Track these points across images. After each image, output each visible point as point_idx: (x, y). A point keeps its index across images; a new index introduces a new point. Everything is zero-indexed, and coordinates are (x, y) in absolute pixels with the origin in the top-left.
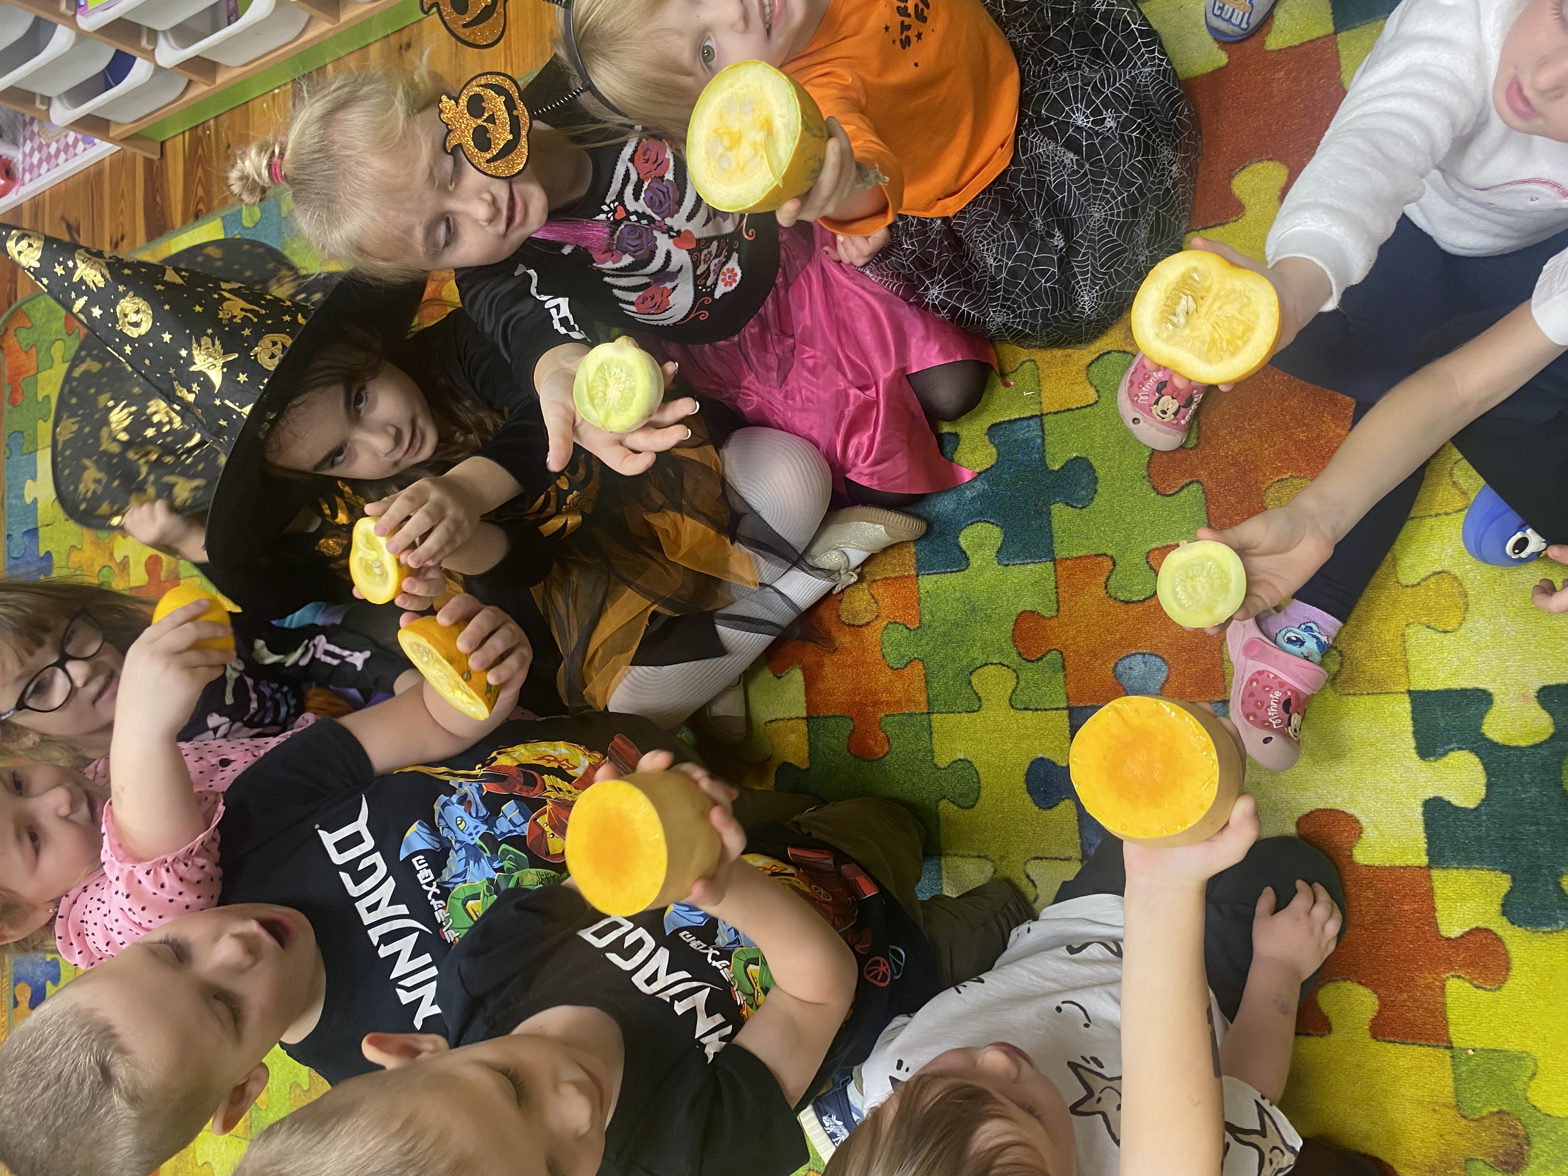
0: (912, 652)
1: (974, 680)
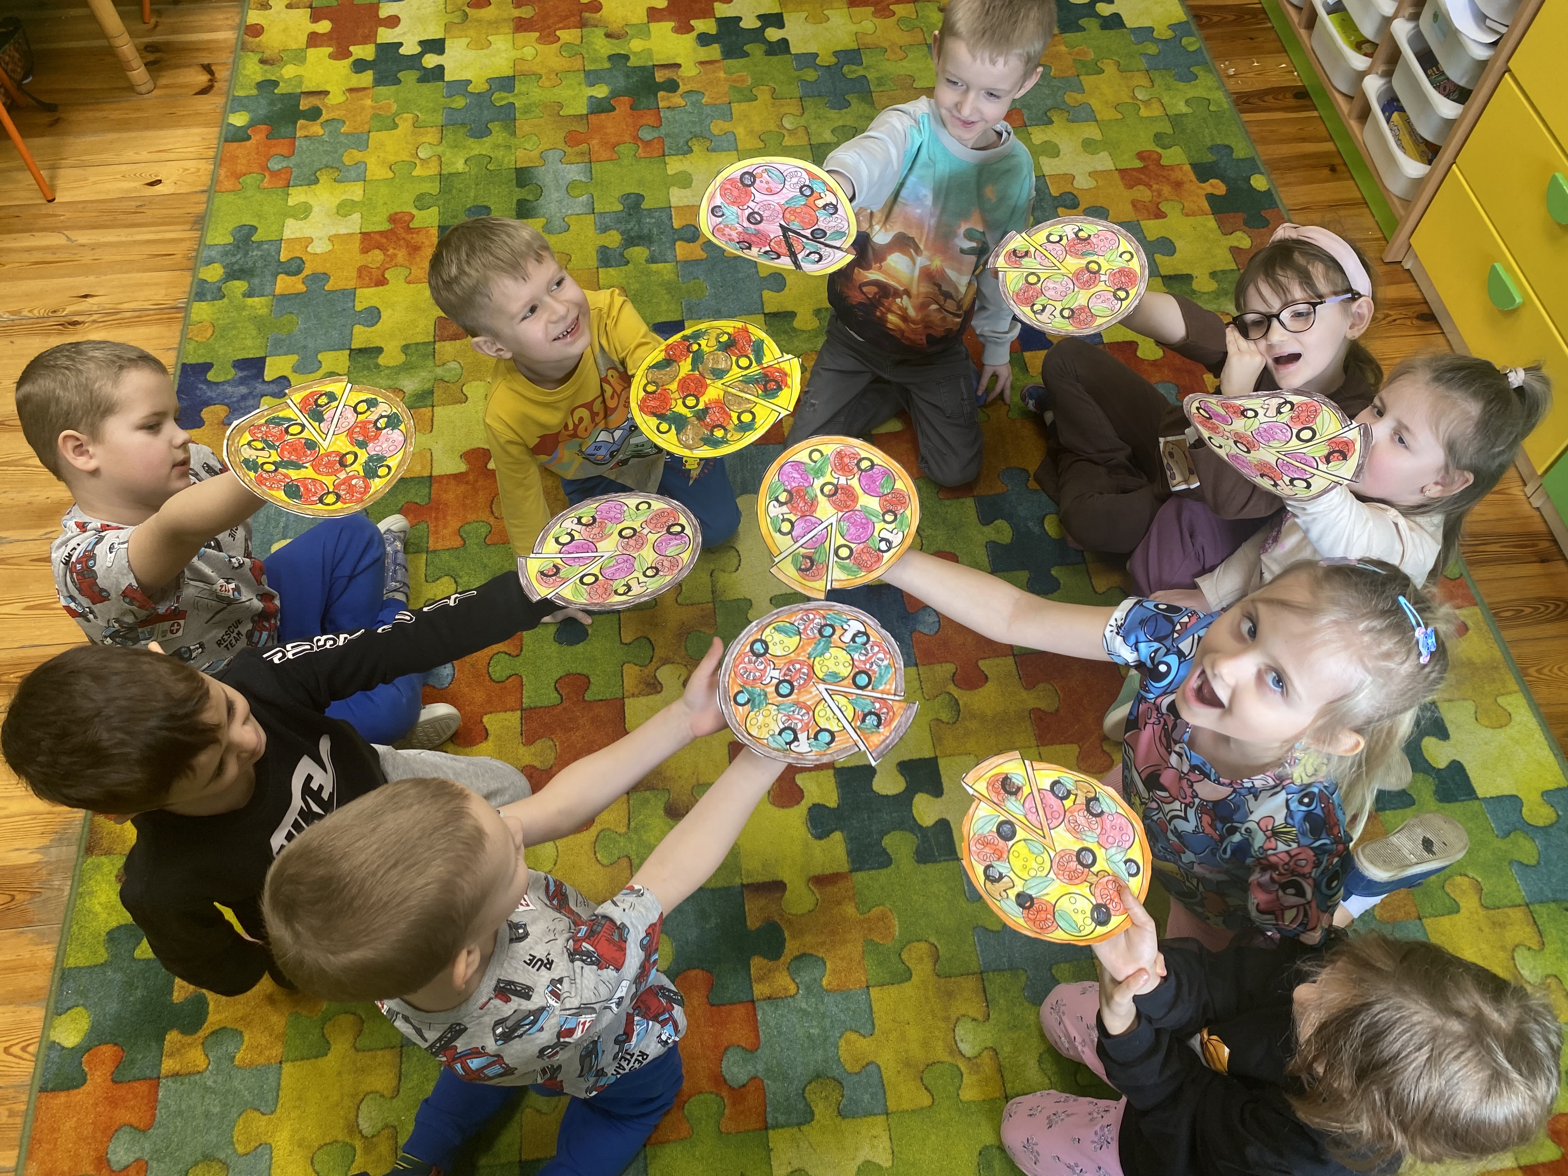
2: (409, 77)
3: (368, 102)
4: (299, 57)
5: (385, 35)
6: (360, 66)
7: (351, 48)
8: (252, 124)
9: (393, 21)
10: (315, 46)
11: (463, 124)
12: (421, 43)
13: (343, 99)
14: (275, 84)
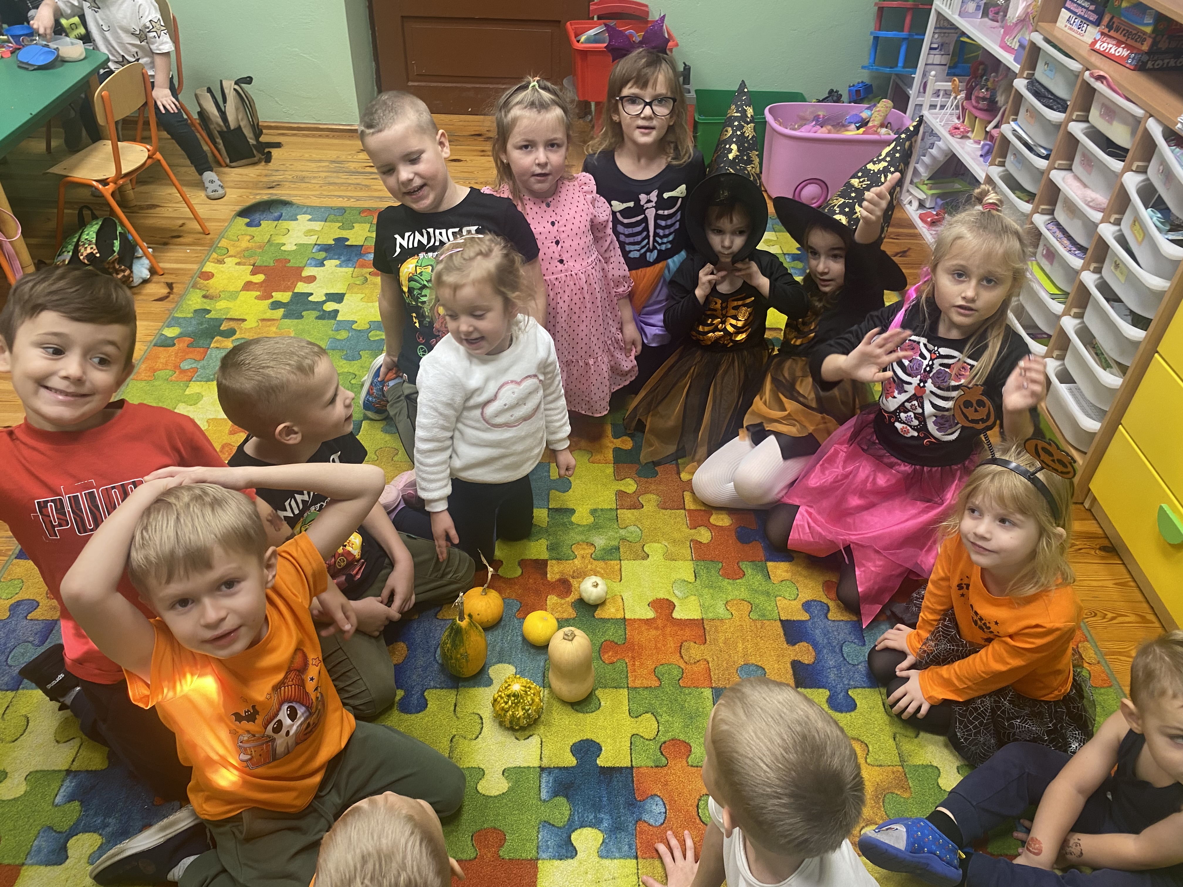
0: (665, 682)
1: (649, 715)
2: (310, 316)
3: (274, 329)
4: (233, 296)
5: (301, 287)
6: (276, 305)
7: (273, 294)
8: (179, 337)
9: (312, 279)
10: (248, 290)
11: (342, 350)
12: (327, 295)
13: (256, 324)
14: (209, 311)
